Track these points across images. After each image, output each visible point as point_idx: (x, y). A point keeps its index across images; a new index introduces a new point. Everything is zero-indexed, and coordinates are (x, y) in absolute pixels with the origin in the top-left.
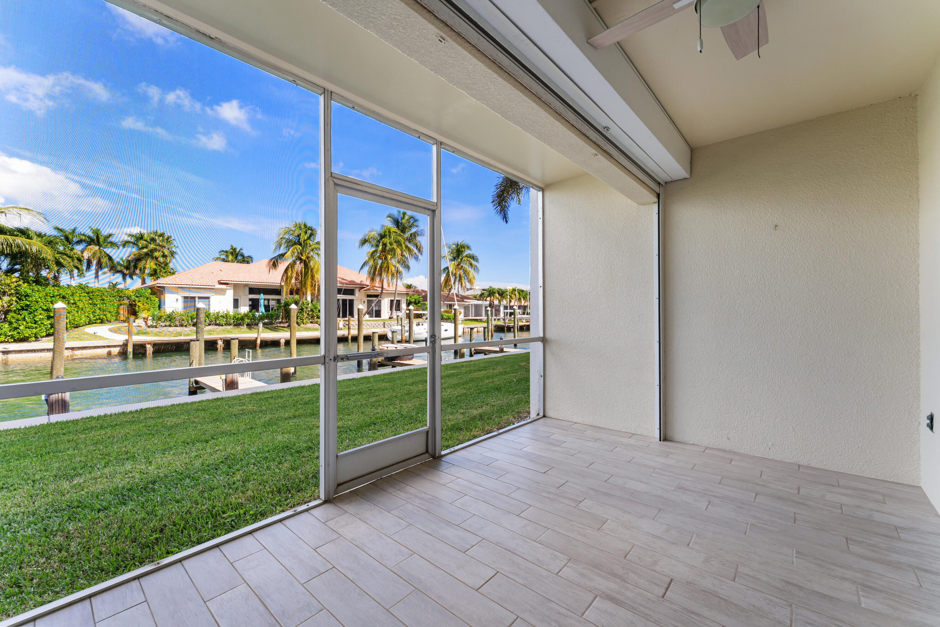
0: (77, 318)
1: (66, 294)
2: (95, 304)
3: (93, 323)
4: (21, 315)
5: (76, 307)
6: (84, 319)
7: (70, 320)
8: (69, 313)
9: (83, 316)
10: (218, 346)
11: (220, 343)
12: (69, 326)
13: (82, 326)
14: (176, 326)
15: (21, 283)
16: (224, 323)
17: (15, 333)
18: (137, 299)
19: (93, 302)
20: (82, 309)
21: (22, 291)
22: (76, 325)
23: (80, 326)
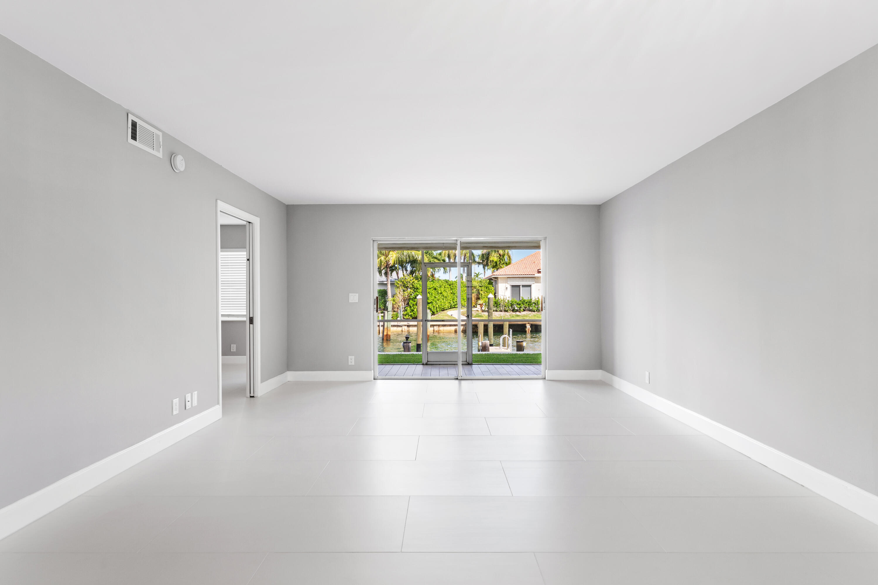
0: (443, 303)
1: (437, 286)
2: (454, 293)
3: (453, 308)
4: (415, 302)
5: (442, 296)
6: (447, 305)
7: (439, 305)
8: (438, 300)
9: (447, 302)
10: (527, 329)
11: (528, 327)
12: (438, 309)
13: (446, 310)
14: (501, 311)
15: (414, 280)
16: (535, 309)
17: (413, 313)
18: (480, 288)
19: (453, 292)
20: (446, 297)
21: (415, 286)
22: (443, 309)
23: (445, 310)
